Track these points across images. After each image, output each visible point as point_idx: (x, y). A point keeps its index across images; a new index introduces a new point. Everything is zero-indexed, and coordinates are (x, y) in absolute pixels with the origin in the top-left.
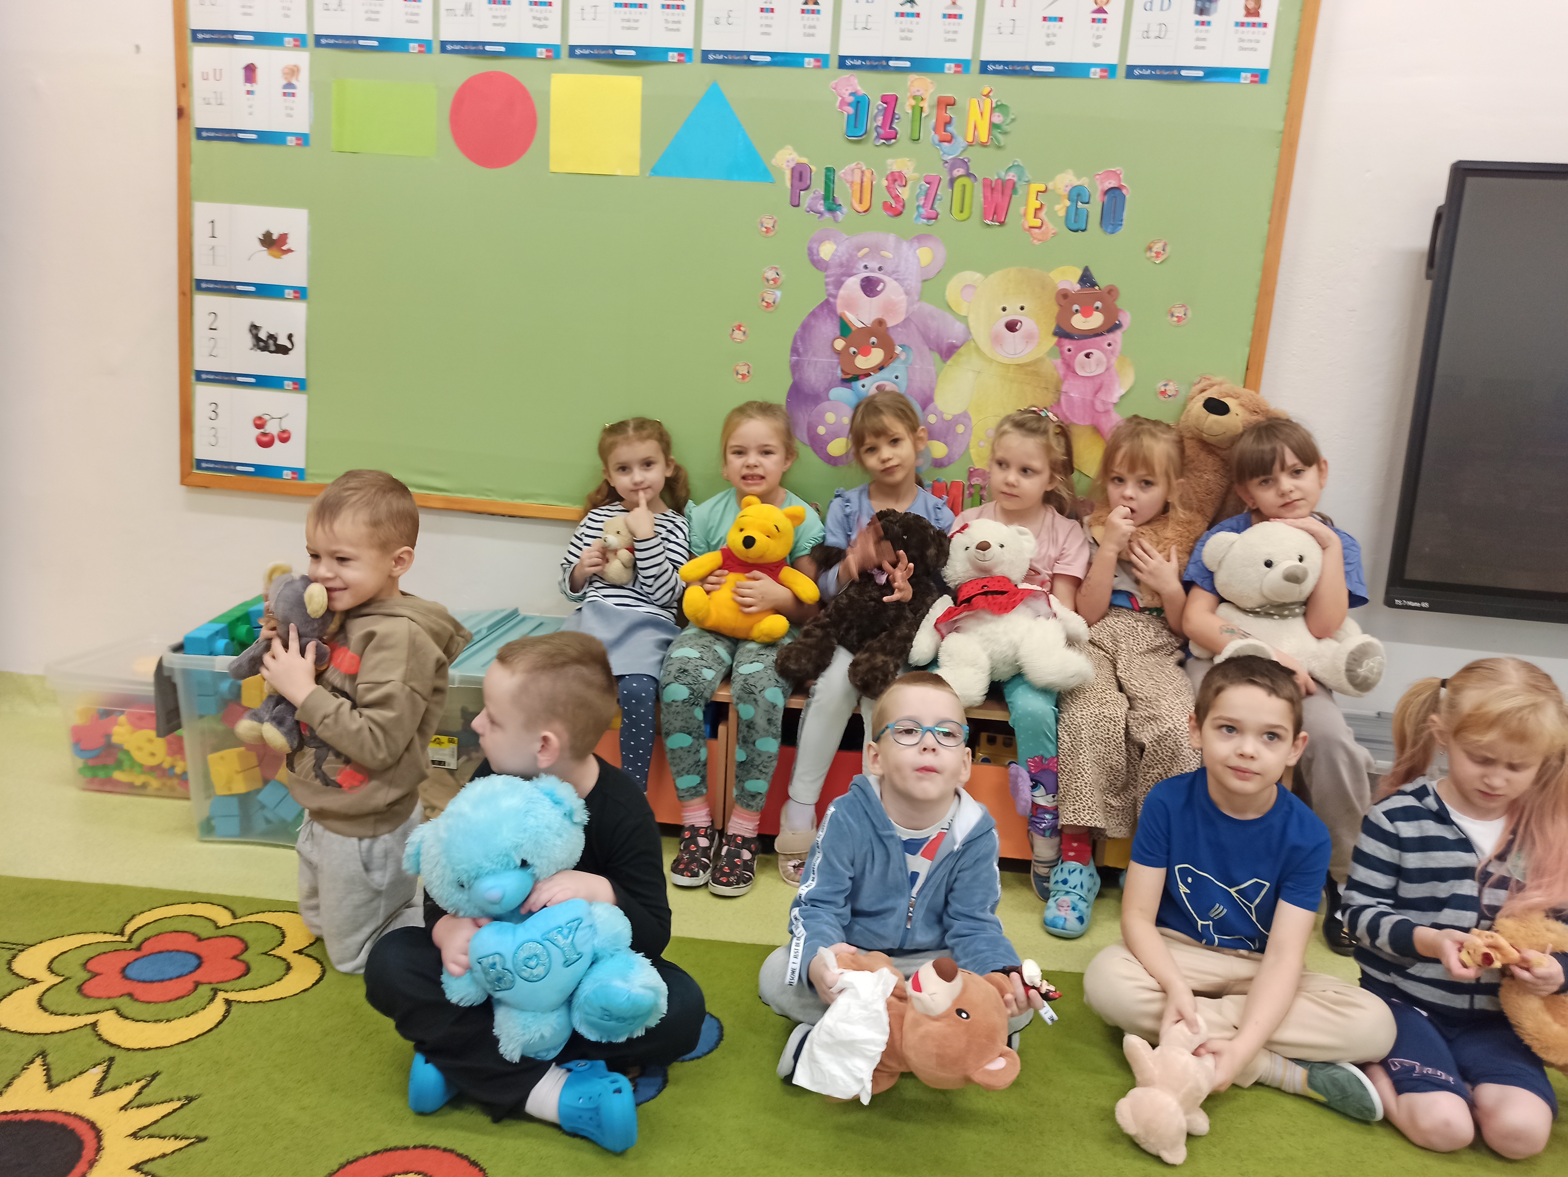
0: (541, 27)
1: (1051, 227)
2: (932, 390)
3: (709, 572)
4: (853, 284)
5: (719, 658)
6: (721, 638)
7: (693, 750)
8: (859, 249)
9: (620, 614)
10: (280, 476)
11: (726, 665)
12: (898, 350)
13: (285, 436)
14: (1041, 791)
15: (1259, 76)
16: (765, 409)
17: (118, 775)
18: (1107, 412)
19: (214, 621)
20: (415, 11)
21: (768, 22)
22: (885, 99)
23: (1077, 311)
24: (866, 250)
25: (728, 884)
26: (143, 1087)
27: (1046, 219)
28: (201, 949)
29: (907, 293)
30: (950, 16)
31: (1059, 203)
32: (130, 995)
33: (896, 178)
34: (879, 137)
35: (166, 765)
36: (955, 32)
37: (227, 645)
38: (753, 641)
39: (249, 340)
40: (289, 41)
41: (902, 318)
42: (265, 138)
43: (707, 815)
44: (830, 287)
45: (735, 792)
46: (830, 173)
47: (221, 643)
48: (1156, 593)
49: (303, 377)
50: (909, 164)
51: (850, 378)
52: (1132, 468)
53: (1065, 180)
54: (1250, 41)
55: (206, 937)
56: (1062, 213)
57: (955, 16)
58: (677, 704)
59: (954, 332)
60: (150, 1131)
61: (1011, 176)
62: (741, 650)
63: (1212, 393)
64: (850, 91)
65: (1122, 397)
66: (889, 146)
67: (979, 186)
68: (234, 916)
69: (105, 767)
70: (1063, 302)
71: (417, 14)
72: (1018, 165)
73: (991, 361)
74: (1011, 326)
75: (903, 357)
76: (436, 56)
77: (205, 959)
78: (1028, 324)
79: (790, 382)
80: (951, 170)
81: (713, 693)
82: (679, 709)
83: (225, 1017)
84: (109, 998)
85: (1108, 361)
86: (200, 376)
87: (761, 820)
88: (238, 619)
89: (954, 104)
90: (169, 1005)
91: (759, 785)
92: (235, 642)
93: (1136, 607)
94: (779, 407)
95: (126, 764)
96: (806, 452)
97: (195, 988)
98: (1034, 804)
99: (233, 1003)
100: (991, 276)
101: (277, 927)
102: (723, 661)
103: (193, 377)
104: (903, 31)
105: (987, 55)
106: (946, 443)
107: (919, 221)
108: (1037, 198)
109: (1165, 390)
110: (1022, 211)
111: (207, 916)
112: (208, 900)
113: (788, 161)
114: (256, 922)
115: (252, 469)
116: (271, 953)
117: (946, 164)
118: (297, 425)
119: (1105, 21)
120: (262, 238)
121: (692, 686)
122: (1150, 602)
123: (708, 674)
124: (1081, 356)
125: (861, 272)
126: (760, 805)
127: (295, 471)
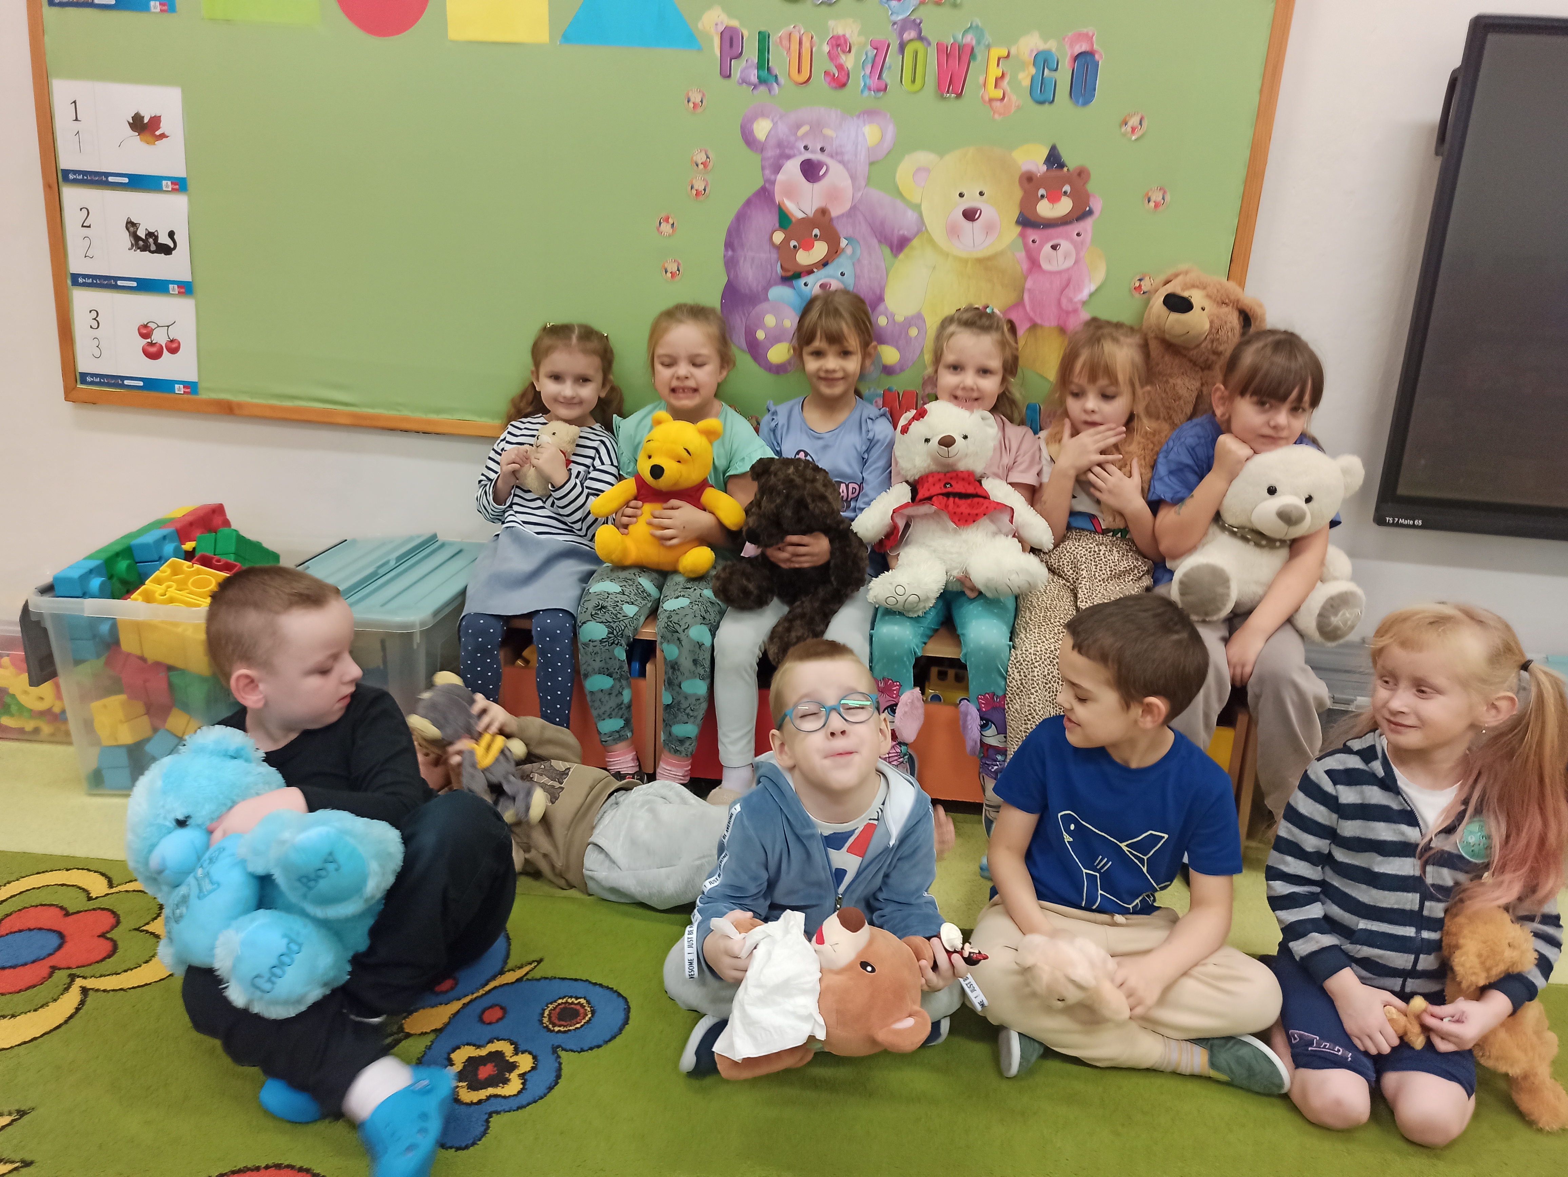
1: (1013, 98)
2: (882, 290)
4: (792, 168)
5: (644, 591)
6: (649, 572)
7: (615, 692)
8: (798, 127)
10: (172, 391)
11: (652, 599)
12: (844, 243)
13: (174, 345)
14: (990, 729)
16: (697, 312)
17: (6, 720)
18: (1075, 311)
19: (90, 557)
24: (805, 129)
27: (1008, 90)
28: (66, 925)
29: (853, 178)
31: (1023, 71)
33: (839, 44)
35: (55, 710)
37: (102, 584)
38: (680, 573)
41: (848, 206)
42: (125, 3)
43: (634, 761)
44: (767, 172)
45: (662, 737)
46: (764, 39)
47: (96, 583)
48: (1120, 514)
49: (189, 279)
50: (853, 26)
51: (792, 276)
52: (1093, 378)
53: (1030, 44)
55: (75, 911)
56: (1026, 83)
58: (595, 644)
59: (906, 221)
61: (969, 39)
62: (668, 584)
63: (1175, 288)
65: (1091, 295)
66: (830, 5)
67: (933, 52)
68: (111, 885)
72: (977, 27)
73: (947, 255)
74: (970, 215)
75: (849, 251)
77: (68, 939)
78: (988, 212)
80: (901, 34)
82: (597, 649)
83: (78, 1009)
85: (1077, 254)
86: (75, 279)
88: (117, 555)
90: (17, 997)
91: (688, 729)
92: (115, 580)
93: (1098, 529)
94: (712, 311)
95: (14, 708)
96: (743, 360)
97: (50, 975)
98: (983, 744)
99: (91, 992)
100: (947, 157)
102: (649, 595)
103: (69, 282)
106: (898, 349)
107: (866, 93)
108: (998, 65)
109: (1140, 286)
110: (981, 80)
111: (80, 885)
112: (85, 866)
113: (716, 24)
114: (134, 891)
115: (141, 384)
116: (144, 928)
117: (895, 26)
118: (186, 334)
120: (131, 121)
121: (612, 624)
122: (1112, 523)
123: (630, 610)
124: (1047, 247)
125: (801, 153)
126: (690, 750)
127: (188, 385)
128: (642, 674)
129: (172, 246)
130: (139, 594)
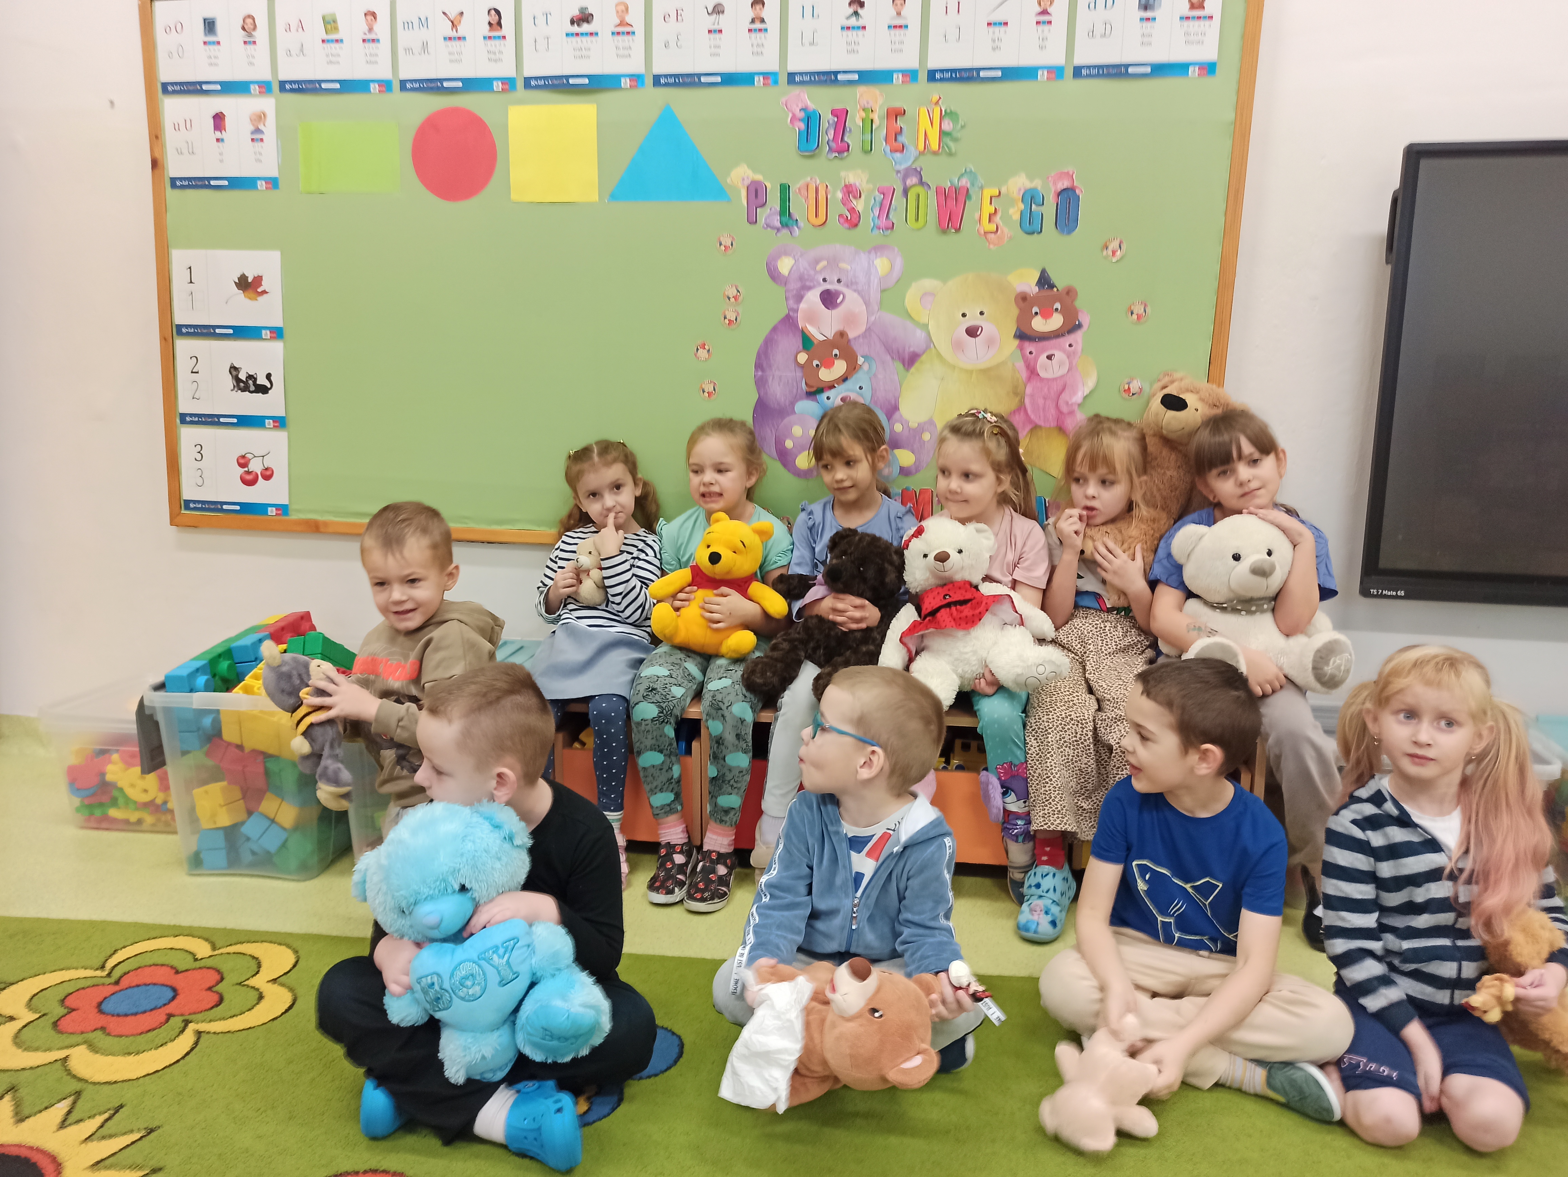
0: (496, 61)
1: (1005, 230)
2: (897, 399)
3: (678, 590)
4: (813, 297)
5: (689, 675)
6: (693, 655)
7: (665, 767)
8: (817, 262)
9: (591, 636)
10: (265, 513)
11: (696, 682)
12: (861, 360)
13: (268, 473)
14: (1012, 797)
15: (1208, 69)
17: (113, 813)
18: (1072, 413)
19: (195, 659)
20: (374, 52)
21: (717, 43)
22: (834, 113)
23: (1036, 313)
24: (823, 263)
25: (703, 900)
26: (107, 1120)
27: (1001, 224)
28: (179, 982)
29: (867, 304)
31: (1013, 207)
32: (103, 1028)
33: (850, 191)
34: (831, 150)
35: (159, 801)
36: (901, 43)
37: (207, 681)
38: (723, 656)
39: (230, 382)
40: (255, 88)
41: (863, 328)
42: (236, 183)
43: (683, 831)
44: (791, 302)
45: (709, 808)
46: (785, 189)
47: (201, 680)
48: (1122, 593)
49: (284, 415)
50: (863, 175)
51: (815, 391)
52: (1093, 467)
53: (1018, 183)
54: (1196, 35)
55: (184, 969)
56: (1016, 217)
57: (901, 27)
58: (646, 722)
59: (915, 340)
60: (110, 1161)
61: (964, 182)
62: (711, 666)
63: (1172, 390)
64: (800, 107)
65: (1085, 398)
66: (842, 159)
67: (932, 194)
68: (214, 948)
69: (101, 805)
71: (376, 55)
72: (971, 171)
73: (953, 367)
74: (972, 332)
75: (866, 367)
76: (397, 94)
77: (180, 991)
78: (988, 328)
79: (756, 397)
80: (904, 180)
81: (683, 710)
82: (648, 728)
83: (192, 1049)
84: (82, 1033)
85: (1071, 363)
86: (184, 419)
87: (736, 834)
88: (220, 656)
89: (904, 114)
90: (139, 1038)
91: (732, 800)
92: (217, 678)
93: (1104, 608)
94: (745, 424)
95: (121, 801)
96: (773, 465)
97: (167, 1020)
98: (1005, 810)
99: (203, 1034)
100: (950, 283)
101: (254, 957)
102: (694, 678)
103: (178, 421)
104: (849, 44)
105: (934, 63)
106: (912, 452)
107: (876, 231)
108: (991, 203)
109: (1129, 388)
110: (977, 216)
111: (187, 948)
112: (190, 932)
113: (743, 179)
114: (234, 953)
115: (238, 508)
116: (245, 983)
117: (899, 175)
118: (279, 463)
119: (1050, 22)
120: (237, 281)
121: (661, 704)
122: (1117, 602)
123: (678, 692)
124: (1043, 358)
125: (819, 284)
126: (734, 820)
127: (279, 507)
128: (689, 751)
129: (269, 386)
130: (241, 688)
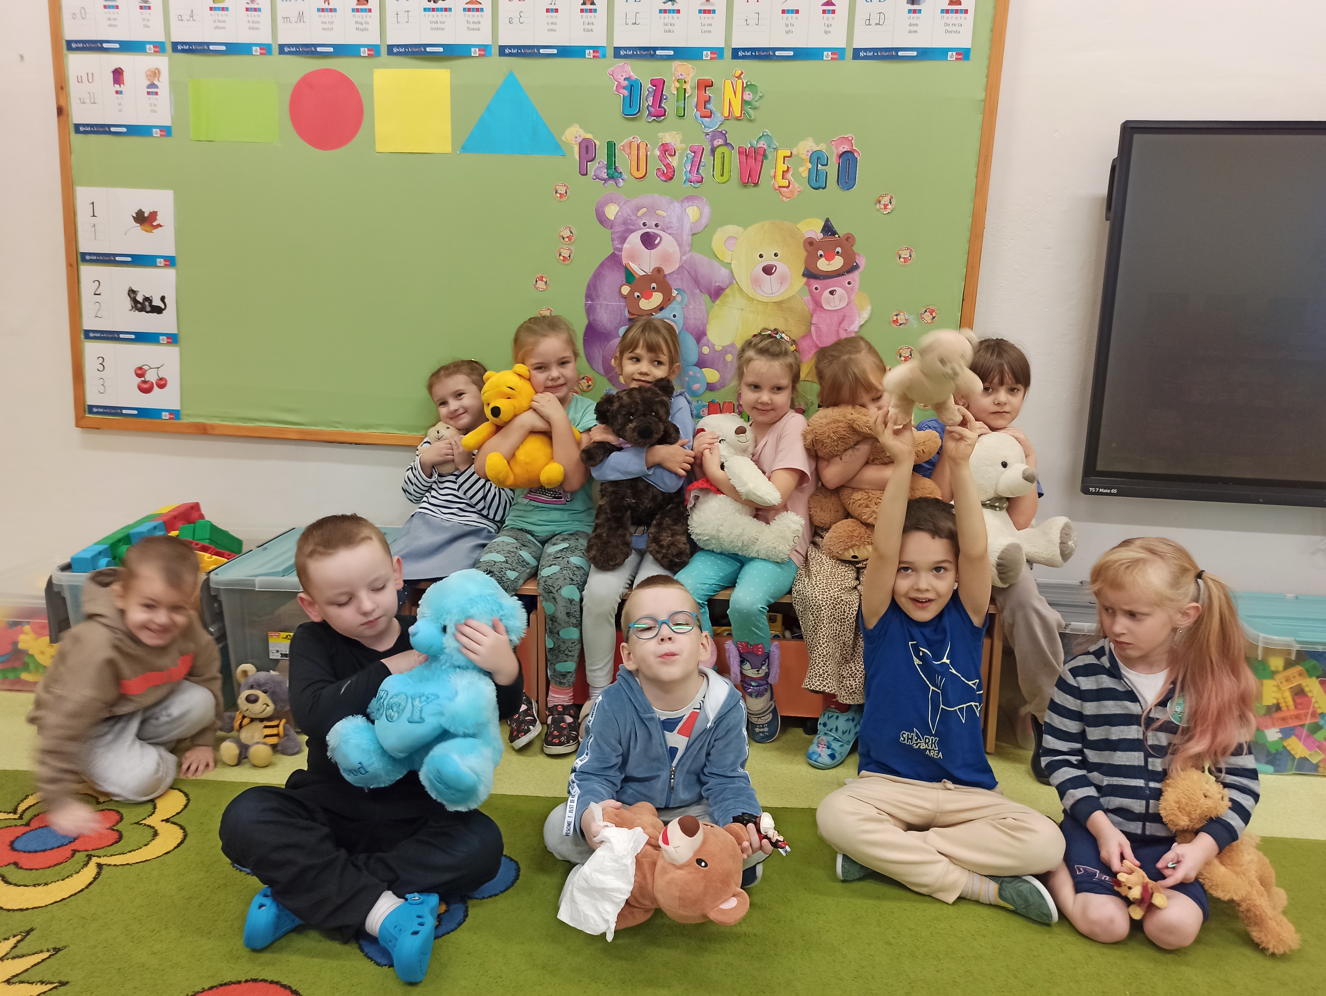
0: (362, 30)
1: (796, 185)
2: (705, 326)
4: (635, 239)
5: (524, 561)
8: (638, 209)
10: (160, 417)
11: (531, 566)
12: (675, 293)
13: (162, 382)
15: (963, 54)
17: (25, 676)
19: (98, 543)
20: (256, 19)
21: (554, 20)
22: (653, 83)
23: (821, 255)
24: (643, 210)
25: (560, 745)
26: (19, 942)
27: (792, 180)
29: (680, 245)
30: (705, 12)
31: (803, 166)
32: (16, 864)
33: (666, 150)
34: (650, 114)
36: (711, 25)
39: (128, 303)
40: (150, 48)
41: (677, 266)
42: (134, 130)
44: (616, 242)
46: (611, 146)
47: (104, 562)
49: (176, 332)
50: (677, 136)
53: (806, 147)
54: (955, 25)
56: (805, 174)
57: (709, 12)
59: (720, 276)
60: (21, 978)
61: (762, 144)
62: (544, 554)
64: (624, 77)
65: (861, 327)
66: (659, 122)
67: (735, 153)
69: (14, 669)
70: (809, 248)
71: (258, 22)
72: (767, 135)
73: (752, 300)
74: (768, 270)
75: (679, 298)
76: (276, 57)
78: (781, 267)
79: (586, 322)
80: (712, 141)
83: (95, 879)
85: (849, 297)
86: (88, 334)
88: (119, 541)
89: (712, 86)
90: (49, 871)
91: (568, 666)
95: (32, 666)
97: (73, 856)
99: (104, 867)
100: (750, 229)
102: (528, 564)
103: (83, 336)
104: (666, 25)
105: (737, 43)
106: (718, 371)
107: (688, 184)
108: (784, 162)
109: (897, 320)
110: (772, 173)
113: (576, 137)
115: (135, 412)
116: (142, 822)
117: (707, 136)
118: (172, 374)
119: (833, 12)
120: (135, 216)
123: (512, 575)
124: (827, 293)
125: (640, 228)
126: (571, 682)
127: (171, 412)
129: (163, 307)
